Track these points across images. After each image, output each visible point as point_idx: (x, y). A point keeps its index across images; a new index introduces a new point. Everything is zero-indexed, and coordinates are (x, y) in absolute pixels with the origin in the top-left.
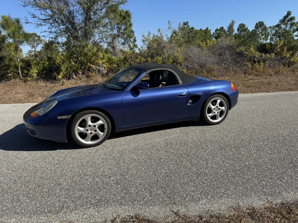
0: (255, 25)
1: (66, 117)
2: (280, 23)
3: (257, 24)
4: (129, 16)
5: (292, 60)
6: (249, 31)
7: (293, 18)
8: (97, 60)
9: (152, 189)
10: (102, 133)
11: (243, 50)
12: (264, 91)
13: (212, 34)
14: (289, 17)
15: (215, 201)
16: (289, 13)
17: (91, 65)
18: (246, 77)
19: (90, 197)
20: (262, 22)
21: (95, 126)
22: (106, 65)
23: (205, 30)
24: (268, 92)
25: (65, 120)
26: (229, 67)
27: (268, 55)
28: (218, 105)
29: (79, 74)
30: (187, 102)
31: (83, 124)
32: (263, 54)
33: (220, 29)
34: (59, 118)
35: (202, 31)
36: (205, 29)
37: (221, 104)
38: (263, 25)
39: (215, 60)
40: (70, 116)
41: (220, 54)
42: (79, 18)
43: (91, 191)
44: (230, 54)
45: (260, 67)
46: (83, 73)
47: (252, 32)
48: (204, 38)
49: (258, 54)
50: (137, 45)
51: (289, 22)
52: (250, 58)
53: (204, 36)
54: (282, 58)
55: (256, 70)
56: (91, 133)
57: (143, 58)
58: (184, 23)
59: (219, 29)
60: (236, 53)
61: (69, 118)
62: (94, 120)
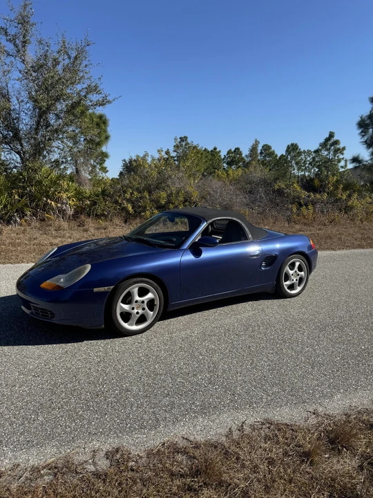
0: (285, 149)
1: (106, 288)
2: (320, 148)
3: (288, 147)
4: (105, 123)
5: (350, 203)
6: (276, 156)
7: (337, 142)
8: (58, 193)
9: (264, 387)
10: (152, 313)
11: (283, 186)
12: (328, 249)
13: (223, 157)
14: (332, 141)
15: (352, 396)
16: (332, 135)
17: (49, 201)
18: (292, 227)
19: (186, 403)
20: (296, 144)
21: (143, 302)
22: (73, 200)
23: (212, 151)
24: (333, 249)
25: (104, 293)
26: (264, 210)
27: (318, 196)
28: (296, 269)
29: (26, 215)
30: (261, 265)
31: (128, 299)
32: (312, 194)
33: (235, 151)
34: (96, 290)
35: (208, 152)
36: (212, 149)
37: (300, 269)
38: (297, 148)
39: (244, 200)
40: (112, 287)
41: (249, 192)
42: (26, 122)
43: (181, 395)
44: (266, 192)
45: (308, 212)
46: (34, 214)
47: (280, 158)
48: (211, 163)
49: (304, 194)
50: (106, 168)
51: (333, 147)
52: (293, 199)
53: (210, 160)
54: (337, 201)
55: (304, 217)
56: (138, 313)
57: (135, 193)
58: (181, 138)
59: (233, 150)
60: (274, 191)
61: (110, 290)
62: (143, 292)
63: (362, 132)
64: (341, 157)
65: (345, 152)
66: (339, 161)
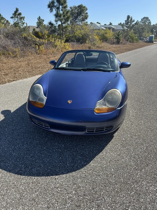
11: (26, 35)
63: (50, 10)
64: (24, 21)
65: (25, 19)
66: (23, 24)
